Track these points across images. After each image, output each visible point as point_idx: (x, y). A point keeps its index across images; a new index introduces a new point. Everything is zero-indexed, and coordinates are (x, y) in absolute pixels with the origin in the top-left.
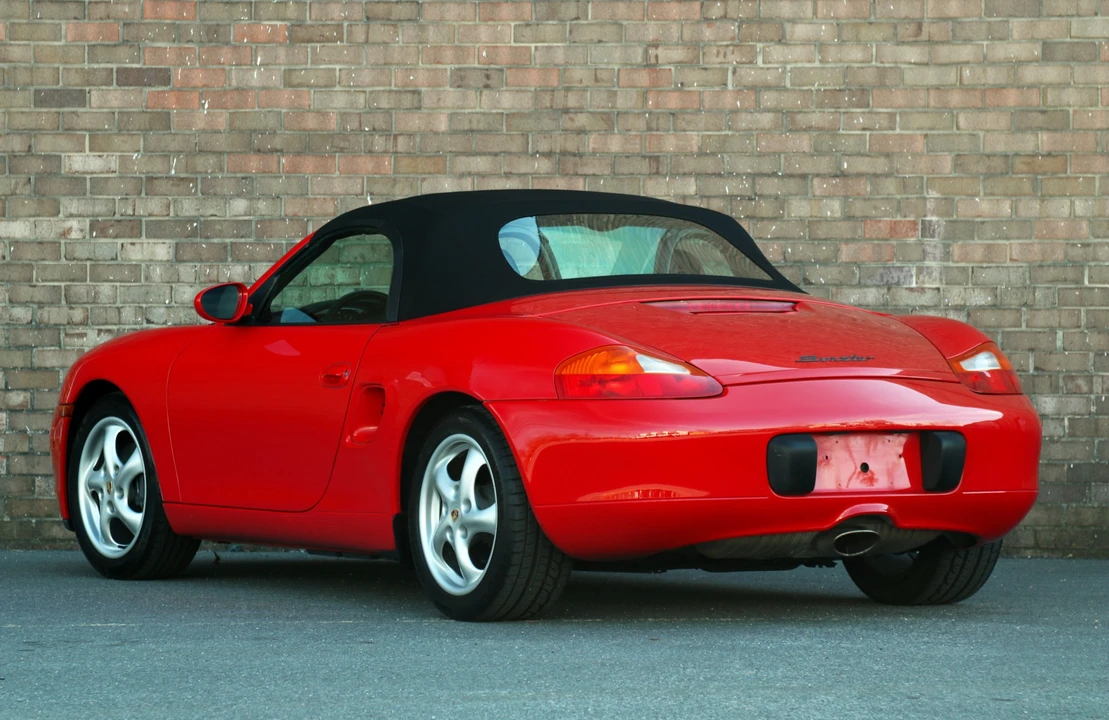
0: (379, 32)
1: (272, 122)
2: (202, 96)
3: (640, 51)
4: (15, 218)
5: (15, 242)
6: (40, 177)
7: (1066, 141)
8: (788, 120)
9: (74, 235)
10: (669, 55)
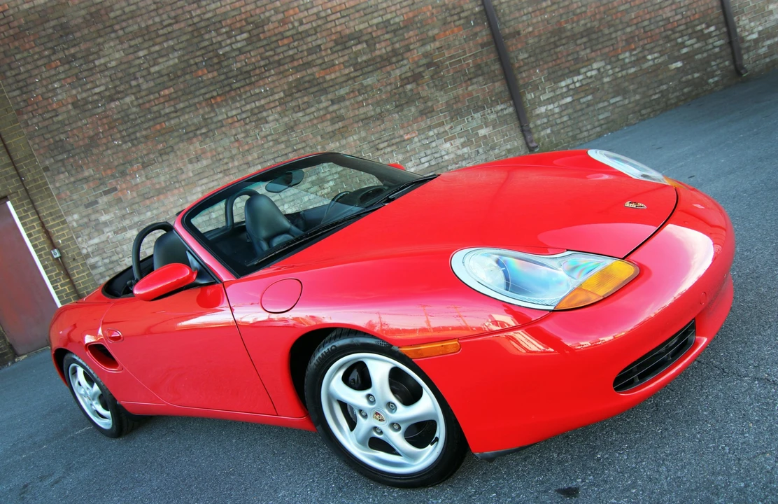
0: (165, 157)
1: (148, 190)
2: (127, 190)
3: (233, 138)
4: (94, 238)
5: (97, 244)
6: (96, 225)
7: (346, 122)
8: (276, 142)
9: (111, 237)
10: (240, 136)
